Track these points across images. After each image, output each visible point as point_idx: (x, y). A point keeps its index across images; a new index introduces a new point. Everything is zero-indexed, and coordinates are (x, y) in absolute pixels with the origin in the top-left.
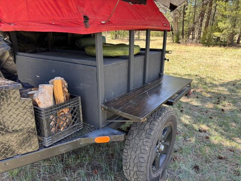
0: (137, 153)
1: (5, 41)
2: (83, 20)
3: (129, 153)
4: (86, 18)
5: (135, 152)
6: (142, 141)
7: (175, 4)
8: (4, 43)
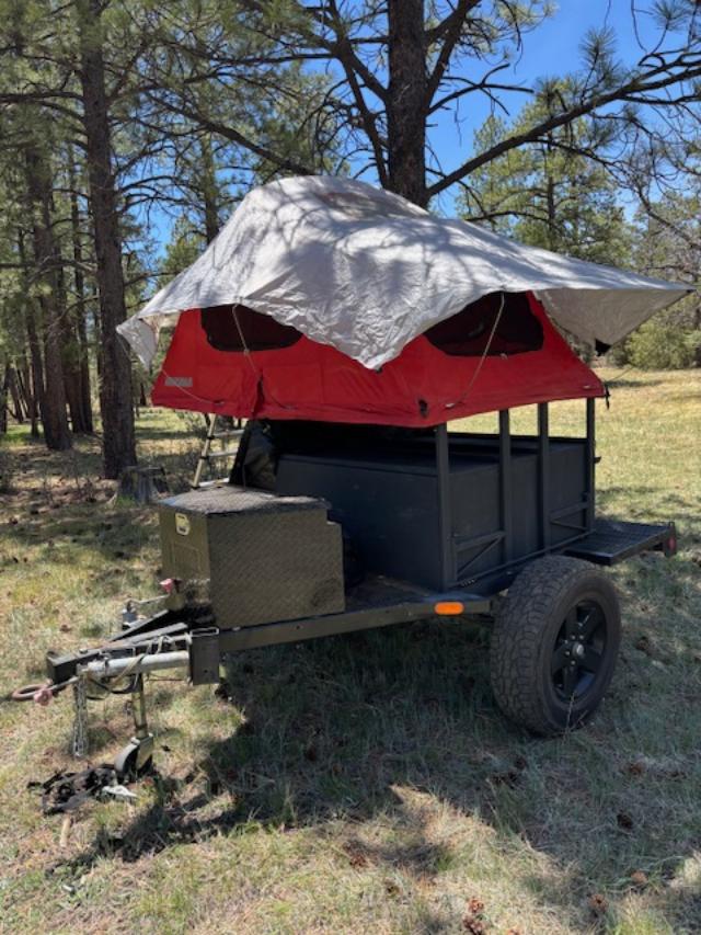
0: (517, 639)
1: (264, 435)
2: (418, 407)
3: (501, 641)
4: (423, 404)
5: (513, 639)
6: (525, 617)
7: (605, 341)
8: (263, 438)
